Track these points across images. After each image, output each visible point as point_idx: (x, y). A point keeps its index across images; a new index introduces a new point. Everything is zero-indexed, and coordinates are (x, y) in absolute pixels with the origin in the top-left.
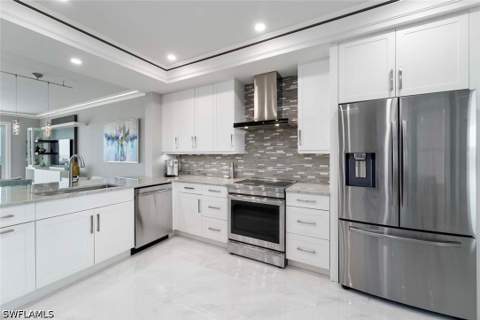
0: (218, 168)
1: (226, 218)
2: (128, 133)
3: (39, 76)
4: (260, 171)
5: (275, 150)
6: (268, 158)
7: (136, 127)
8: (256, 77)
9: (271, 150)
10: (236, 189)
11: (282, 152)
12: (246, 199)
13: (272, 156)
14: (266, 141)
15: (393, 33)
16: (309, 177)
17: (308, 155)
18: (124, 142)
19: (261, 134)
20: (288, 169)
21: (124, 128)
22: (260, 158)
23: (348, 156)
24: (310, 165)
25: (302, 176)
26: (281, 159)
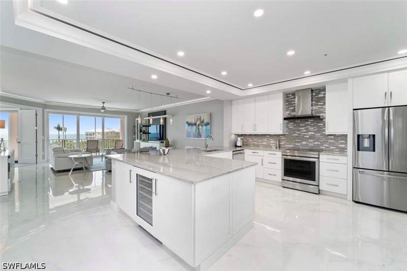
0: (267, 142)
1: (281, 169)
2: (203, 122)
3: (168, 94)
4: (297, 144)
5: (307, 132)
6: (303, 137)
7: (209, 117)
8: (296, 91)
9: (305, 132)
10: (287, 153)
11: (313, 133)
12: (294, 158)
13: (306, 135)
14: (302, 127)
15: (387, 74)
16: (331, 148)
17: (331, 135)
18: (200, 127)
19: (298, 123)
20: (316, 143)
21: (200, 119)
22: (297, 137)
23: (359, 136)
24: (332, 141)
25: (326, 147)
26: (311, 137)
